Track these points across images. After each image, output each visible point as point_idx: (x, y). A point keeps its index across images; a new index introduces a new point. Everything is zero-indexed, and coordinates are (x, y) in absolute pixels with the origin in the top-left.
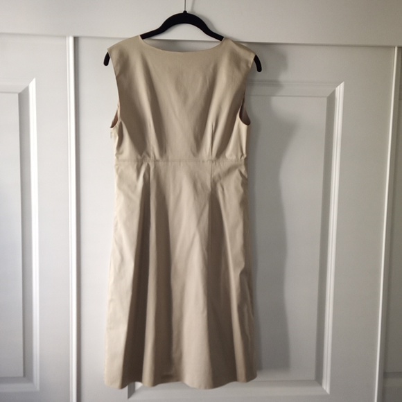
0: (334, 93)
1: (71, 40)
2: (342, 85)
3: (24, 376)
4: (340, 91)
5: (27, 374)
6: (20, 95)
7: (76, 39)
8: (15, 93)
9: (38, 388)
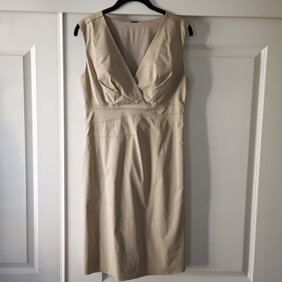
0: (260, 55)
1: (61, 16)
2: (266, 48)
3: (28, 262)
4: (264, 52)
5: (30, 261)
6: (24, 57)
7: (64, 15)
8: (21, 55)
9: (38, 271)
